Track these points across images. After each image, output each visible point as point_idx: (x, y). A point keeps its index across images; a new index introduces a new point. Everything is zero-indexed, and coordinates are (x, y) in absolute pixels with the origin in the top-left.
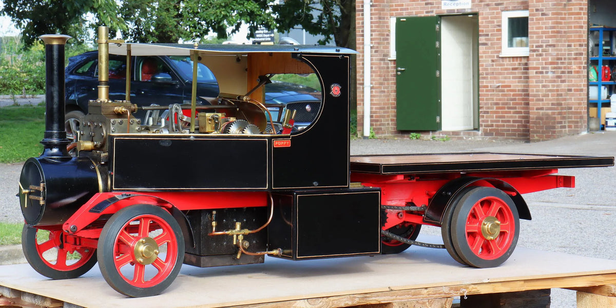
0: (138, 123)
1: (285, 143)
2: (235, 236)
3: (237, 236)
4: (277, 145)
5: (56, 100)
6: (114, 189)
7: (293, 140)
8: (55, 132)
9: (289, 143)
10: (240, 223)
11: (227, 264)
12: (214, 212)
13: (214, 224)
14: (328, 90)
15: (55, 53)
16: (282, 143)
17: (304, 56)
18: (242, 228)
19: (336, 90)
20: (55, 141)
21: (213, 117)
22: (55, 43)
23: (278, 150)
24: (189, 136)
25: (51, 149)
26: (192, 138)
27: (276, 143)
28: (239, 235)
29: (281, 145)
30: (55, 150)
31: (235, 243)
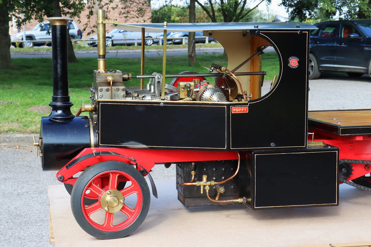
0: (123, 90)
1: (243, 109)
2: (202, 187)
3: (204, 186)
4: (235, 111)
5: (59, 70)
6: (100, 145)
7: (251, 107)
8: (60, 96)
9: (247, 110)
10: (206, 176)
11: (209, 204)
12: (193, 164)
13: (193, 173)
14: (286, 62)
15: (58, 32)
16: (240, 109)
17: (262, 33)
18: (208, 180)
19: (294, 62)
20: (59, 104)
21: (185, 86)
22: (58, 24)
23: (236, 116)
24: (159, 103)
25: (56, 111)
26: (162, 105)
27: (234, 110)
28: (206, 186)
29: (238, 111)
30: (60, 112)
31: (202, 192)
